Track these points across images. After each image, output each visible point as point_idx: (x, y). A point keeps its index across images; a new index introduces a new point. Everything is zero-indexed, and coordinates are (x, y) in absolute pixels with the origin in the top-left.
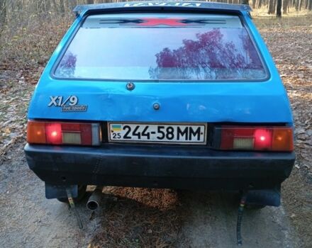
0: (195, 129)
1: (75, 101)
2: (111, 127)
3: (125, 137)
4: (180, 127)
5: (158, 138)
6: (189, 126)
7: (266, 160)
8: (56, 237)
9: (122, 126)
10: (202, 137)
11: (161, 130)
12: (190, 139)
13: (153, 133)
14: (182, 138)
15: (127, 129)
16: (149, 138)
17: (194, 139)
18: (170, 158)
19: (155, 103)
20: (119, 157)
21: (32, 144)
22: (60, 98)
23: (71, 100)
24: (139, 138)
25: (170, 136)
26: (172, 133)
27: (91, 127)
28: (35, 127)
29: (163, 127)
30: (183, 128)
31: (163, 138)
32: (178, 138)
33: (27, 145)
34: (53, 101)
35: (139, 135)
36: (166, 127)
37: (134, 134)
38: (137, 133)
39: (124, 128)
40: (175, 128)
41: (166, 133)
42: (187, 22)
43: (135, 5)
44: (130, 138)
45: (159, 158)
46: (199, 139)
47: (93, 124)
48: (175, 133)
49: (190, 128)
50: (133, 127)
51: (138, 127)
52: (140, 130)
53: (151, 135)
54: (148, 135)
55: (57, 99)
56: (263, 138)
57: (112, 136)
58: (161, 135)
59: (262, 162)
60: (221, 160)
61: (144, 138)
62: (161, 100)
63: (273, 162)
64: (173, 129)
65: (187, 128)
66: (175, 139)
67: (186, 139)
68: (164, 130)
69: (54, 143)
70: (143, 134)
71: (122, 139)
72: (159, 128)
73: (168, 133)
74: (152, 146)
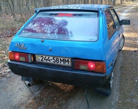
0: (67, 59)
1: (23, 45)
2: (37, 56)
3: (42, 60)
4: (61, 58)
5: (53, 62)
6: (64, 58)
7: (91, 75)
8: (23, 95)
9: (40, 56)
10: (69, 63)
11: (54, 59)
12: (65, 63)
13: (51, 60)
14: (62, 63)
15: (42, 57)
16: (50, 61)
17: (67, 63)
18: (54, 70)
19: (50, 48)
20: (37, 68)
21: (11, 60)
22: (19, 44)
23: (22, 45)
24: (47, 61)
25: (58, 61)
26: (58, 60)
27: (28, 55)
28: (11, 54)
29: (55, 58)
30: (62, 59)
31: (55, 62)
32: (61, 63)
33: (9, 60)
34: (16, 45)
35: (46, 60)
36: (56, 58)
37: (45, 59)
38: (46, 59)
39: (41, 57)
40: (59, 58)
41: (56, 60)
42: (75, 15)
43: (55, 8)
44: (43, 61)
45: (50, 70)
46: (68, 64)
47: (29, 54)
48: (59, 60)
49: (65, 59)
50: (44, 57)
51: (46, 57)
52: (47, 58)
53: (51, 61)
54: (50, 60)
55: (18, 44)
56: (92, 66)
57: (37, 60)
58: (54, 61)
59: (90, 76)
60: (73, 73)
61: (48, 61)
62: (52, 47)
63: (94, 77)
64: (58, 59)
65: (63, 59)
66: (59, 63)
67: (64, 63)
68: (55, 59)
69: (17, 60)
70: (48, 60)
71: (41, 61)
72: (53, 58)
73: (57, 60)
74: (51, 65)
